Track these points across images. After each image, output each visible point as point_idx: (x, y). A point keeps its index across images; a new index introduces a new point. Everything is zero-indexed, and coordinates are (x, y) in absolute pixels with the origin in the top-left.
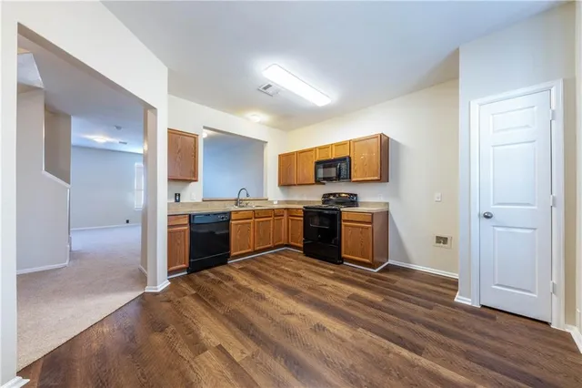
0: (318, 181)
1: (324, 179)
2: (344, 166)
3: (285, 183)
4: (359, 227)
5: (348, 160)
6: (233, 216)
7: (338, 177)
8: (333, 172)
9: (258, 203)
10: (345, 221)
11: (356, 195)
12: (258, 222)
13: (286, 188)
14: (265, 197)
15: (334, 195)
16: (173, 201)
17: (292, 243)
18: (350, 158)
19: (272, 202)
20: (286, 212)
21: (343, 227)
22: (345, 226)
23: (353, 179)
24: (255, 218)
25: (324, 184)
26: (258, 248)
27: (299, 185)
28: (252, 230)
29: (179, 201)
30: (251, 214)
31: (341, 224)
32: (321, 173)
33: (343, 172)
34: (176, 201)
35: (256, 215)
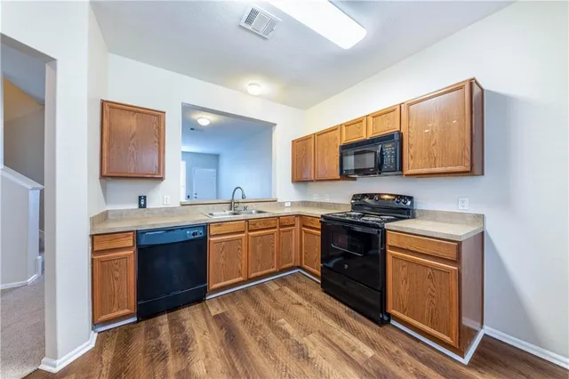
0: (345, 175)
1: (357, 171)
2: (389, 148)
3: (299, 179)
4: (426, 266)
5: (396, 138)
6: (213, 230)
7: (379, 169)
8: (369, 161)
9: (261, 207)
10: (393, 248)
11: (411, 198)
12: (254, 237)
13: (302, 185)
14: (274, 198)
15: (371, 196)
16: (136, 206)
17: (306, 267)
18: (400, 135)
19: (282, 205)
20: (297, 220)
21: (389, 259)
22: (394, 257)
23: (407, 171)
24: (250, 231)
25: (355, 179)
26: (253, 275)
27: (317, 181)
28: (244, 248)
29: (145, 206)
30: (242, 226)
31: (384, 253)
32: (350, 162)
33: (388, 160)
34: (140, 206)
35: (251, 227)
